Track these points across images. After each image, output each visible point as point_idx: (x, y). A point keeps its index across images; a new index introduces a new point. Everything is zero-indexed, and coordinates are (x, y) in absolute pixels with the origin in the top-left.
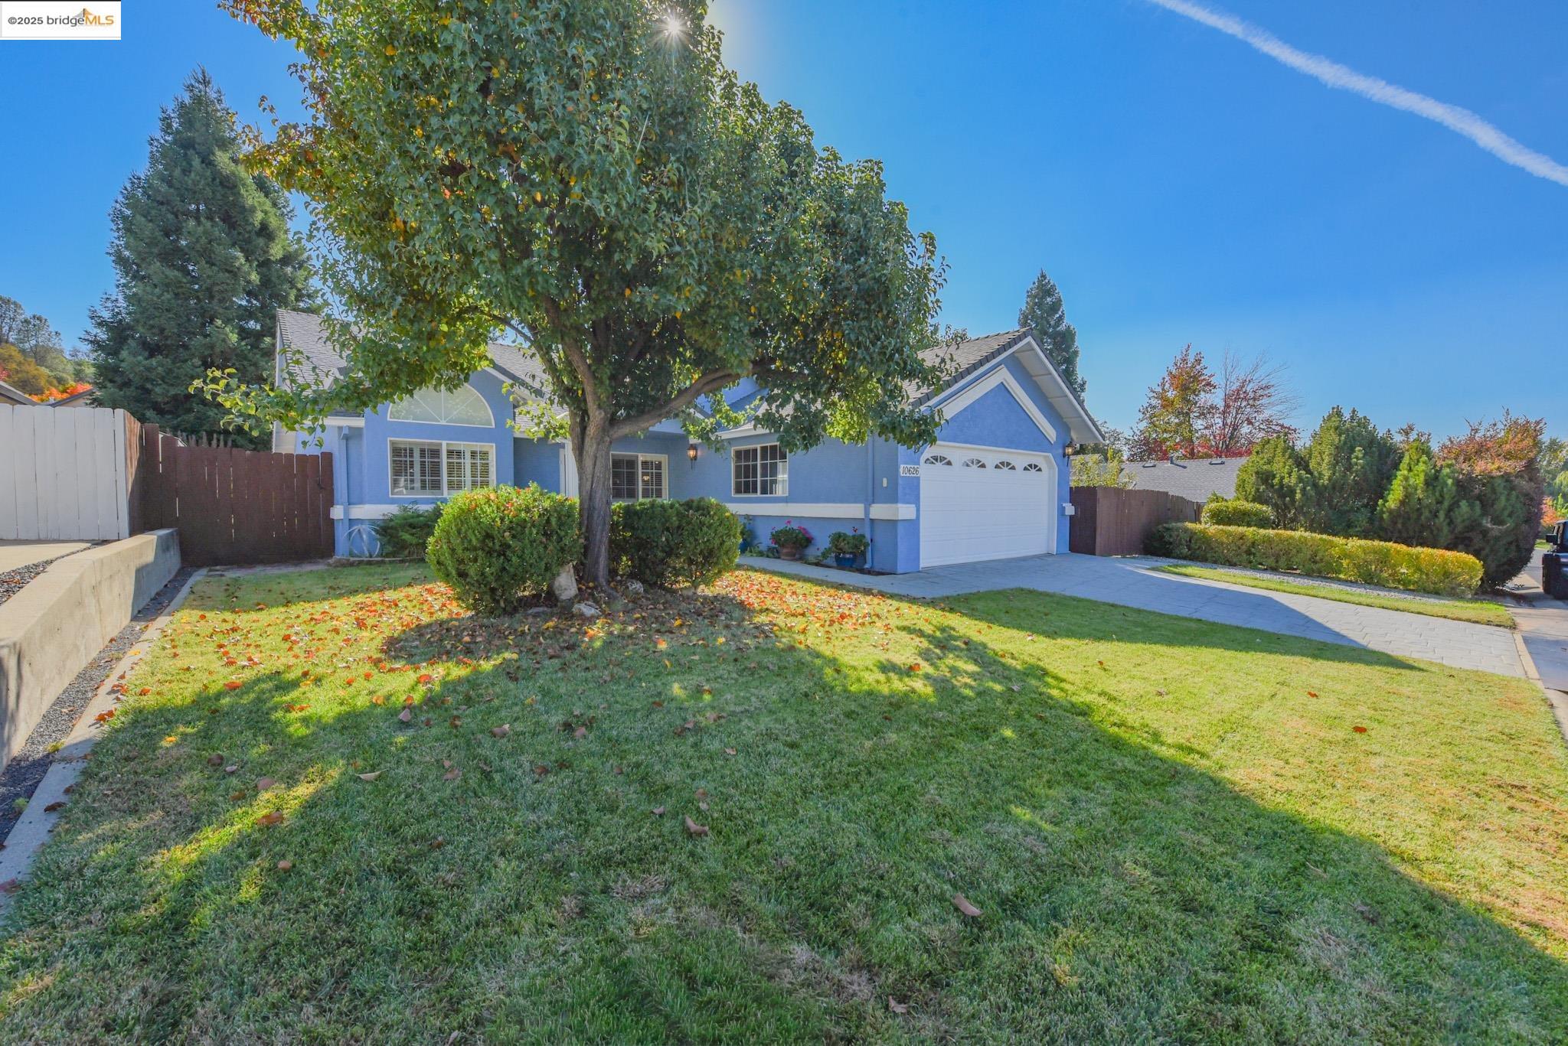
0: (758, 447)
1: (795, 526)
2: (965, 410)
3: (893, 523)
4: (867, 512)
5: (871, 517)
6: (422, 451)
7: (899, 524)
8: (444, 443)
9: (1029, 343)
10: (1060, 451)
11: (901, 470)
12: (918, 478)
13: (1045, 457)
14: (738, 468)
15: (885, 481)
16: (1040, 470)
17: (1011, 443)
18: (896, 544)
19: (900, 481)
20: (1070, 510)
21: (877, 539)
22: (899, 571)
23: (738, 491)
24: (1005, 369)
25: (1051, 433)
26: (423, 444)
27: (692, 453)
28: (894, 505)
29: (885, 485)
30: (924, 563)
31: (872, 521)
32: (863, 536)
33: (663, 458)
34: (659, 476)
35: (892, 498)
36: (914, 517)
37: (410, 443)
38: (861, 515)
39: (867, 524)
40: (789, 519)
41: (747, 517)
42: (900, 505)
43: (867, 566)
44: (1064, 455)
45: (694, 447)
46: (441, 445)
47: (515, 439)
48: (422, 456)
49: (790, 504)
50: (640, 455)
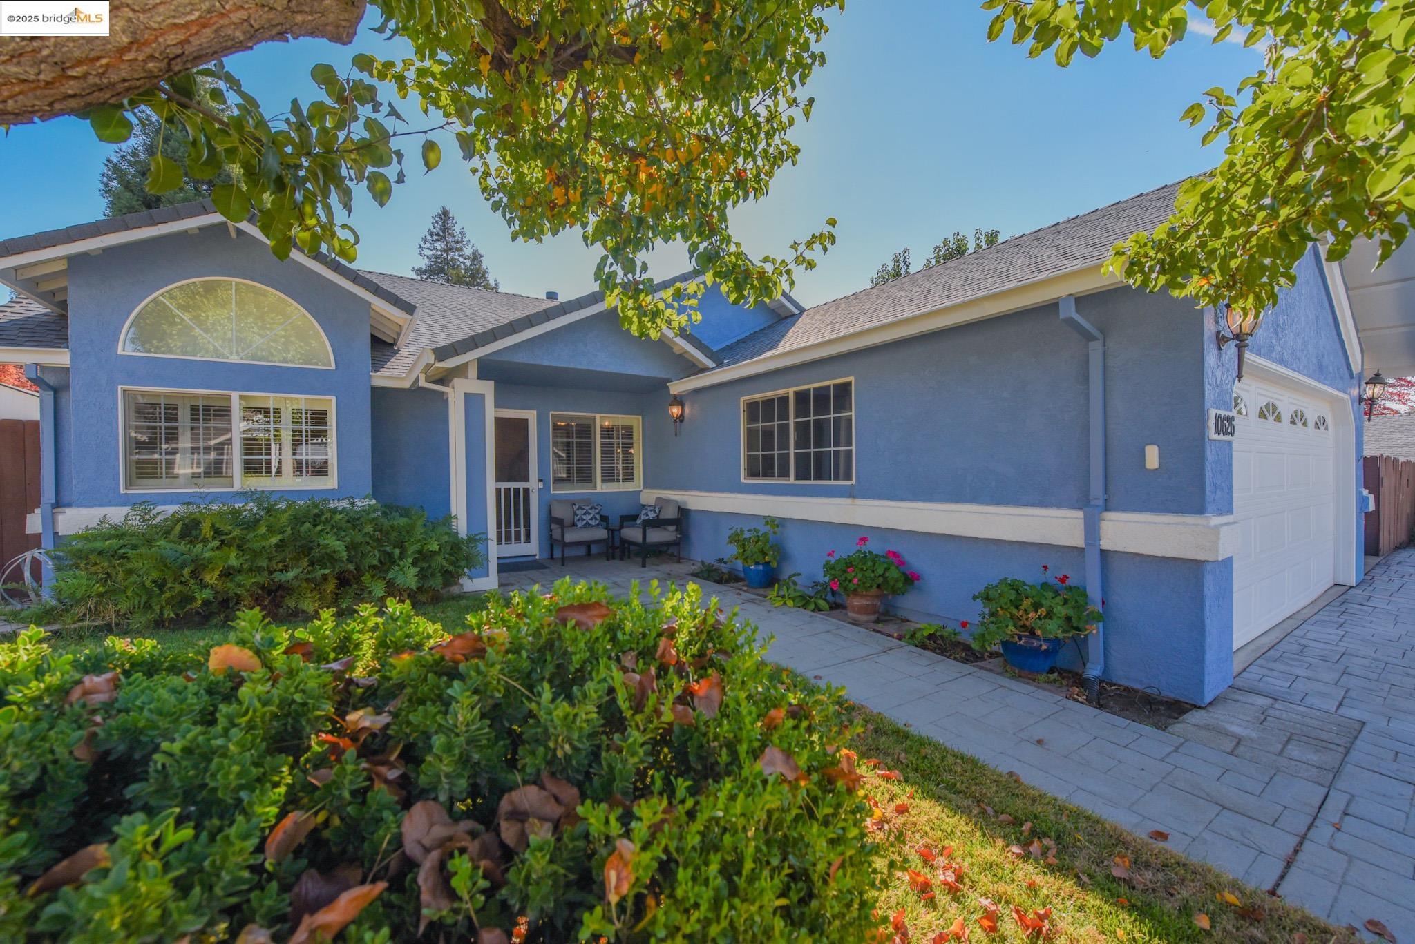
0: (791, 392)
1: (874, 546)
4: (1092, 530)
5: (1105, 544)
6: (194, 409)
7: (1209, 567)
8: (235, 395)
10: (1357, 391)
12: (1231, 445)
14: (751, 433)
15: (1152, 452)
16: (1327, 427)
19: (1208, 452)
21: (1117, 598)
23: (752, 473)
25: (1356, 357)
26: (196, 397)
27: (675, 411)
28: (1186, 519)
29: (1153, 462)
31: (1104, 553)
32: (1075, 591)
33: (634, 421)
34: (629, 450)
35: (1185, 499)
37: (167, 396)
38: (1077, 540)
39: (1093, 562)
40: (863, 534)
41: (771, 521)
43: (1091, 671)
44: (1359, 399)
45: (679, 401)
46: (229, 398)
47: (374, 389)
48: (194, 418)
49: (859, 501)
50: (598, 416)
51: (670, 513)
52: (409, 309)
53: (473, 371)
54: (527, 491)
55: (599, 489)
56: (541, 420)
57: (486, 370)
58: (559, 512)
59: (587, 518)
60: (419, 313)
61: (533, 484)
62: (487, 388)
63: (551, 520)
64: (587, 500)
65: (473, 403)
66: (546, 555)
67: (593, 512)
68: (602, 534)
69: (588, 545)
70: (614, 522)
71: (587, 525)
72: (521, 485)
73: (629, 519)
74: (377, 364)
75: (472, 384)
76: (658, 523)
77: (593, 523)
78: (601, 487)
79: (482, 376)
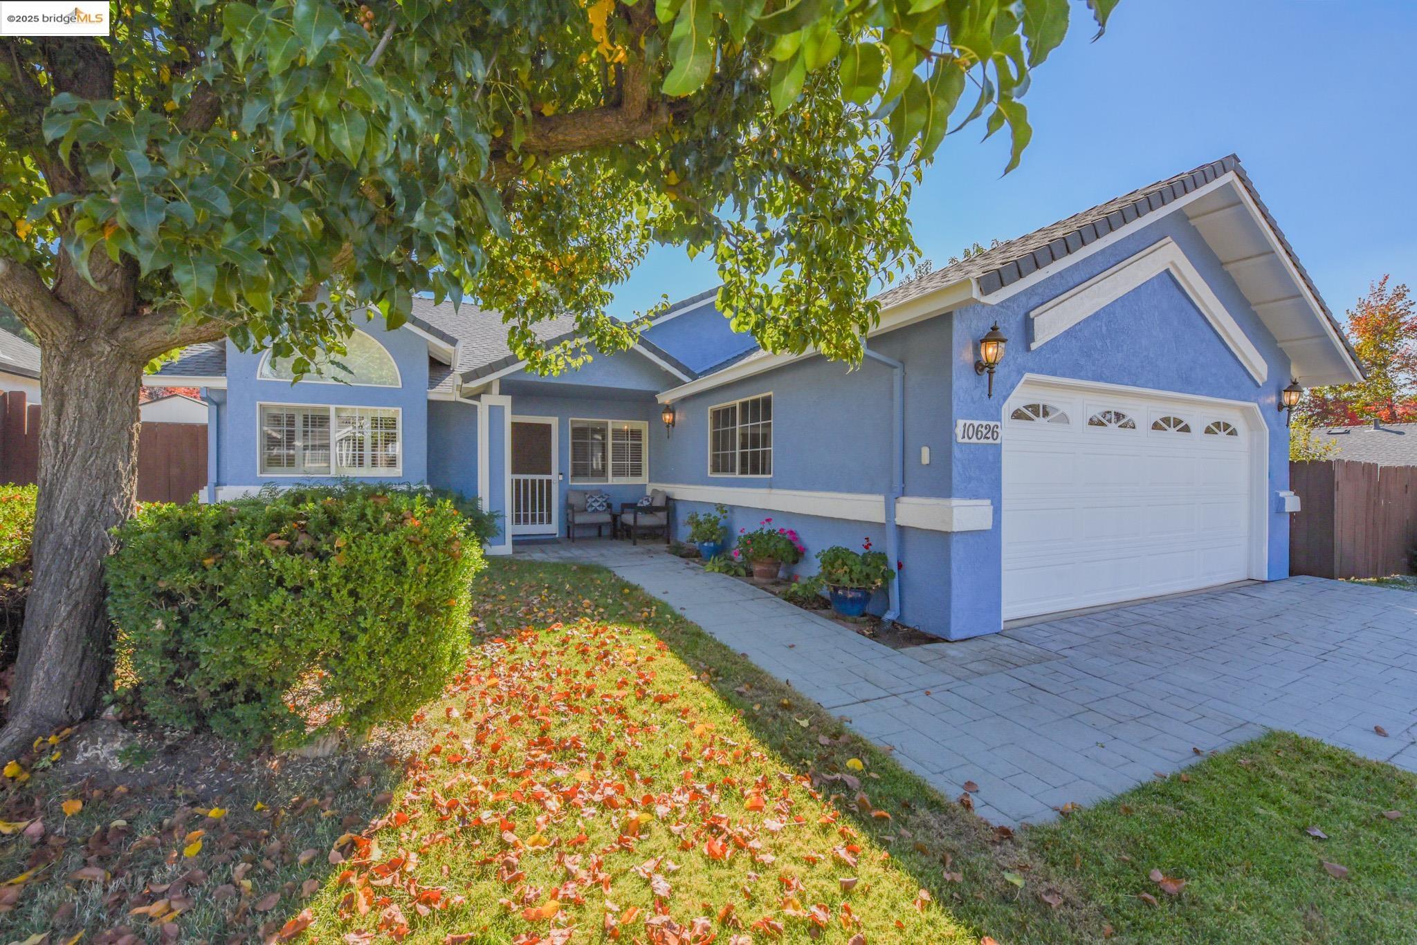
0: (737, 402)
1: (776, 526)
2: (1096, 316)
3: (943, 538)
4: (890, 510)
5: (899, 521)
6: (306, 417)
7: (955, 539)
8: (332, 408)
9: (1228, 187)
10: (1273, 399)
11: (959, 431)
12: (998, 448)
13: (1242, 409)
14: (716, 436)
15: (925, 452)
16: (1233, 433)
17: (1187, 382)
18: (948, 583)
19: (956, 452)
20: (1293, 503)
21: (909, 562)
22: (955, 634)
23: (716, 469)
24: (1174, 244)
25: (1259, 367)
26: (307, 409)
27: (668, 417)
28: (941, 501)
29: (925, 459)
30: (1009, 611)
31: (901, 529)
32: (882, 557)
33: (643, 426)
34: (637, 450)
35: (941, 486)
36: (987, 524)
37: (288, 408)
38: (881, 518)
39: (891, 533)
40: (769, 515)
41: (720, 507)
42: (955, 502)
43: (890, 616)
44: (1280, 407)
45: (669, 409)
46: (328, 410)
47: (430, 403)
48: (306, 425)
49: (774, 491)
50: (610, 421)
51: (659, 502)
52: (453, 341)
53: (496, 389)
54: (549, 482)
55: (610, 483)
56: (562, 425)
57: (507, 387)
58: (574, 500)
59: (596, 505)
60: (460, 345)
61: (555, 477)
62: (506, 401)
63: (568, 508)
64: (599, 491)
65: (495, 411)
66: (564, 534)
67: (601, 500)
68: (606, 518)
69: (599, 526)
70: (617, 508)
71: (596, 511)
72: (545, 477)
73: (627, 506)
74: (433, 382)
75: (496, 399)
76: (651, 510)
77: (600, 509)
78: (612, 480)
79: (503, 392)
